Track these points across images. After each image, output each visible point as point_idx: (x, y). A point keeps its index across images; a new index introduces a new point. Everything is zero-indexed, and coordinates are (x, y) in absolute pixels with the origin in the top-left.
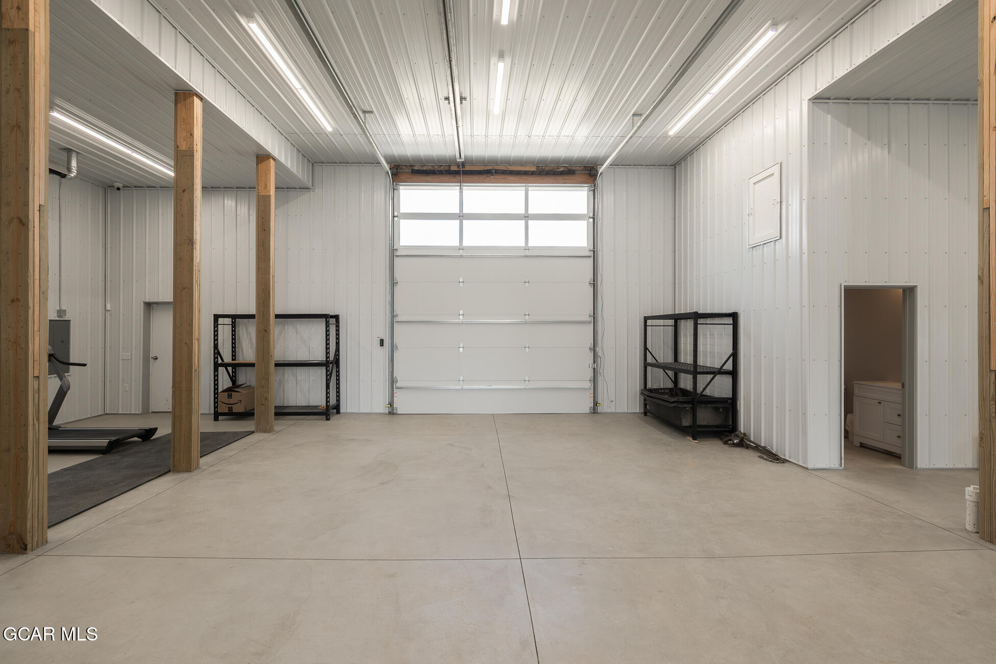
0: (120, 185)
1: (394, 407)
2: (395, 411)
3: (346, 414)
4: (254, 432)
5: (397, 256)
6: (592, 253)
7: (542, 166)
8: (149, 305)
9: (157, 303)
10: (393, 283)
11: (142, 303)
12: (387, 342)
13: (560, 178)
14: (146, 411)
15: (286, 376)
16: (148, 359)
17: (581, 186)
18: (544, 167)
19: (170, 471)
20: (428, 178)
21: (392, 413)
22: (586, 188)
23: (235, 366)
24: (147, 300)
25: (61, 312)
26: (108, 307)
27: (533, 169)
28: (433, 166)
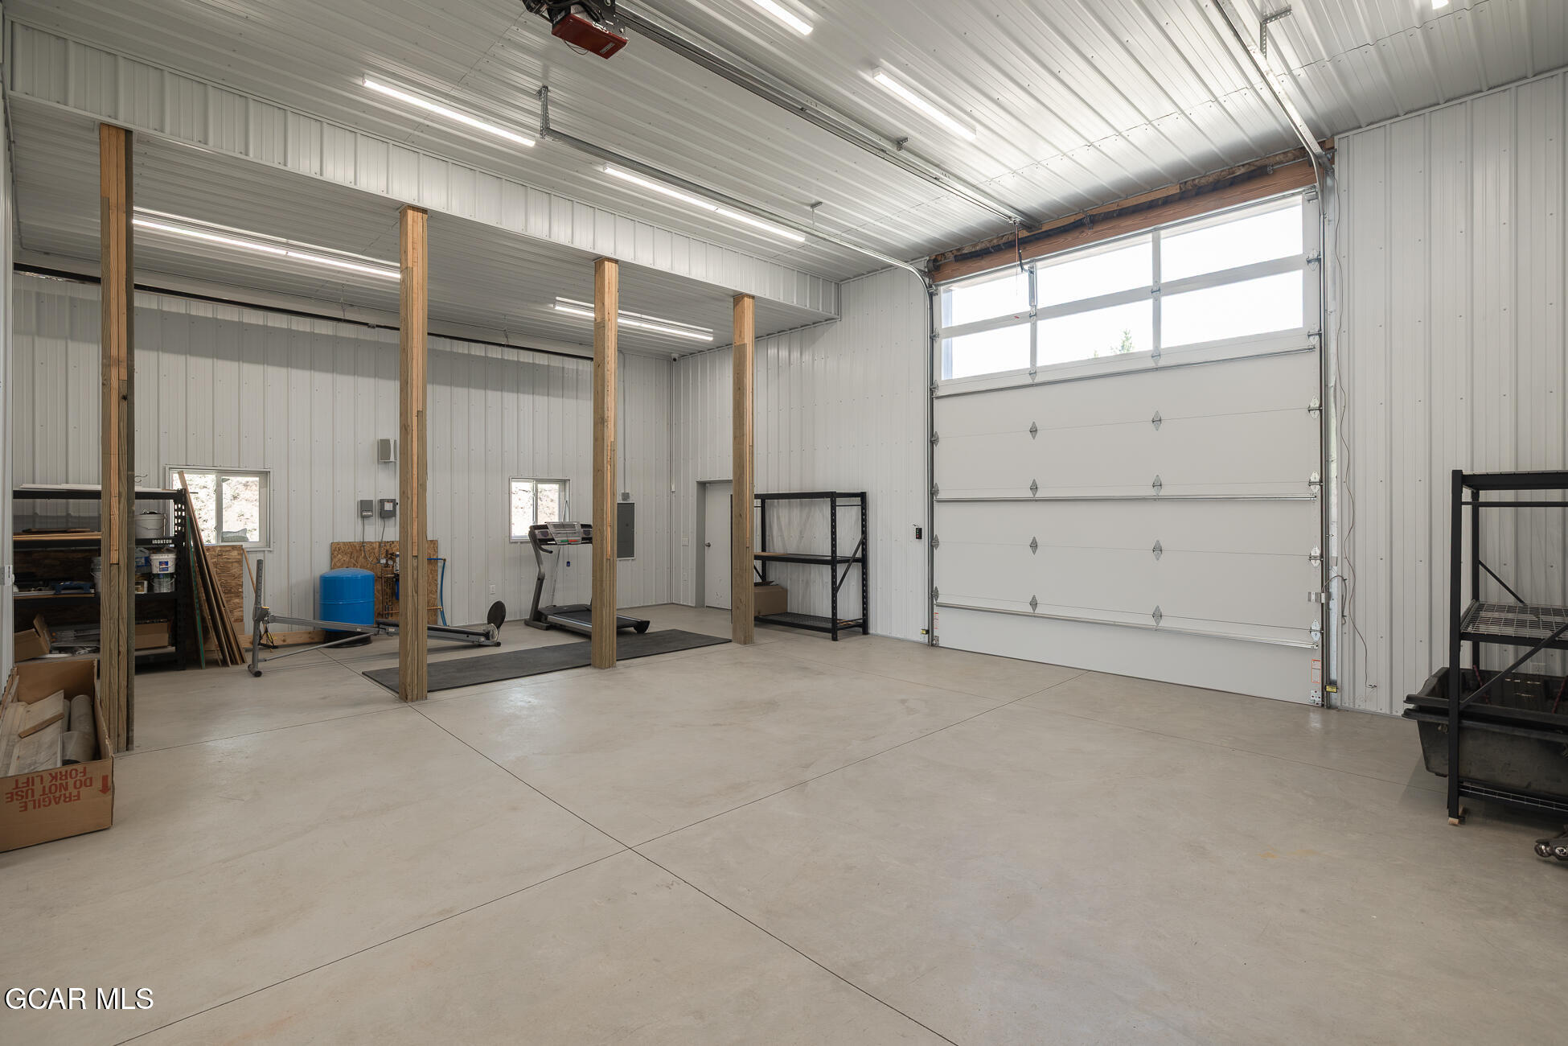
0: (675, 355)
1: (935, 634)
2: (934, 642)
3: (872, 634)
4: (730, 641)
5: (938, 398)
6: (1315, 340)
7: (1194, 180)
8: (703, 485)
9: (710, 483)
10: (933, 440)
11: (696, 484)
12: (925, 534)
13: (1237, 192)
14: (701, 605)
15: (812, 576)
16: (703, 546)
17: (1284, 197)
18: (1197, 181)
19: (590, 665)
20: (983, 263)
21: (933, 643)
22: (1300, 198)
23: (765, 560)
24: (699, 480)
25: (626, 496)
26: (673, 490)
27: (1175, 190)
28: (991, 241)
